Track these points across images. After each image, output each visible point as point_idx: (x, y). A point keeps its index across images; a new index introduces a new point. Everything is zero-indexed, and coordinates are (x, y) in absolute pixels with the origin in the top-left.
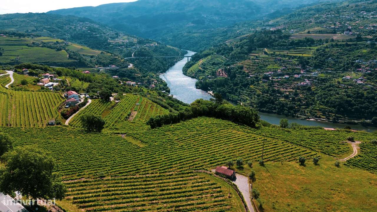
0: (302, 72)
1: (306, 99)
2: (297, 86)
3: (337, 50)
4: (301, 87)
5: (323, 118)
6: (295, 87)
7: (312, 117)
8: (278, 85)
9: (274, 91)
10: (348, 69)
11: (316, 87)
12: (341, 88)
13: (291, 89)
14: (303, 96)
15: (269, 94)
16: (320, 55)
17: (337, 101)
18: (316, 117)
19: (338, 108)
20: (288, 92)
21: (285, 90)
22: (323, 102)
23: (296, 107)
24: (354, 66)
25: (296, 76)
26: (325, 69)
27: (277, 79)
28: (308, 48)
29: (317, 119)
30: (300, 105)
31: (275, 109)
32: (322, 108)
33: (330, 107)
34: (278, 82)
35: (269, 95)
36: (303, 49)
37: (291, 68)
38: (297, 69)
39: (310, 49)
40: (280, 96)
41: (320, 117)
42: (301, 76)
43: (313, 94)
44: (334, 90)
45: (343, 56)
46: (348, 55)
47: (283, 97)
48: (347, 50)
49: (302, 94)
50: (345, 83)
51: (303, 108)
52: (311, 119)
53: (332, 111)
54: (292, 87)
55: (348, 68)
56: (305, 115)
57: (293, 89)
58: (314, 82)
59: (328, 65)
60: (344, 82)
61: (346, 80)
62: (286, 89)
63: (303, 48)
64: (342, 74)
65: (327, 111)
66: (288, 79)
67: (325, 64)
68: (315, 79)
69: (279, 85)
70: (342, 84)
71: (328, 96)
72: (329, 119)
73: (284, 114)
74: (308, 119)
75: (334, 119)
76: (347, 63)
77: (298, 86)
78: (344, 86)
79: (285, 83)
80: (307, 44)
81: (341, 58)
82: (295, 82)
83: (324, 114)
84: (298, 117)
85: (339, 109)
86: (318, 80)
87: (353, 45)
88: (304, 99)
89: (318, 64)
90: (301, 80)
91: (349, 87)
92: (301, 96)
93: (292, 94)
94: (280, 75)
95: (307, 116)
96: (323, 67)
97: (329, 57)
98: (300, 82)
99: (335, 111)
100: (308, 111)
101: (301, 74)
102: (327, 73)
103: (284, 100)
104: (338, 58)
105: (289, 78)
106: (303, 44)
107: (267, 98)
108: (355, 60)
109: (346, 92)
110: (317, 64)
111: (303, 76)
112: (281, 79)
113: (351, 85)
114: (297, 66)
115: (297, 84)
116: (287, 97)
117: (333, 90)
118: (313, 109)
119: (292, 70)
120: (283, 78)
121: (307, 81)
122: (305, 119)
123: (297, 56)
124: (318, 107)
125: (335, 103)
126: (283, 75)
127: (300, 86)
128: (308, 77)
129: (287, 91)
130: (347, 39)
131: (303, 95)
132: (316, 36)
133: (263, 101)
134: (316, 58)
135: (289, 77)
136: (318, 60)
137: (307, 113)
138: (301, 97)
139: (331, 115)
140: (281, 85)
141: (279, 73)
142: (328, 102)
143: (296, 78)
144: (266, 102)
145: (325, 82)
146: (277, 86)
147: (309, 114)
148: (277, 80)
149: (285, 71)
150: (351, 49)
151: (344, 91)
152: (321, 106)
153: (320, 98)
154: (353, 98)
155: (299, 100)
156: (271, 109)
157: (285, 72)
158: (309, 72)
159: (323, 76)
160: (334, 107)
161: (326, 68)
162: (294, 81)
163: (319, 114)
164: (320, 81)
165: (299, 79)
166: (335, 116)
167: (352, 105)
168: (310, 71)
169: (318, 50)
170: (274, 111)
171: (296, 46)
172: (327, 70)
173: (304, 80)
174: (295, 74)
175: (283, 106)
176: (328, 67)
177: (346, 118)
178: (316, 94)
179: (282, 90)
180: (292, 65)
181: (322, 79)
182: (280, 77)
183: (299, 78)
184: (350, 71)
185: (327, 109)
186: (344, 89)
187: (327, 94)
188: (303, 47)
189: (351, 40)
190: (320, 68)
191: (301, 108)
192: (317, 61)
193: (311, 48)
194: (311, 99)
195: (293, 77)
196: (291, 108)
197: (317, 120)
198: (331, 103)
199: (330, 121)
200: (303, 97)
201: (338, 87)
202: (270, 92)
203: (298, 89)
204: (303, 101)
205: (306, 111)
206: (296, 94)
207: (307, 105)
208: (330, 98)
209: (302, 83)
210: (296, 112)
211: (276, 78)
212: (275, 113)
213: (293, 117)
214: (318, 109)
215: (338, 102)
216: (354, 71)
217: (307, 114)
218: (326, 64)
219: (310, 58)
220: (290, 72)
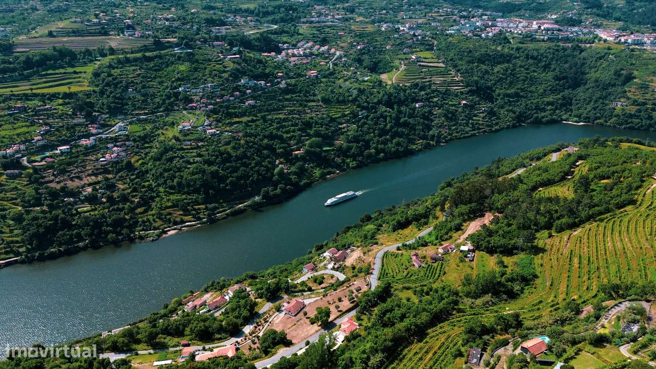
0: (94, 131)
1: (135, 190)
2: (101, 165)
3: (134, 70)
4: (111, 167)
5: (190, 221)
6: (97, 169)
7: (169, 227)
8: (53, 175)
9: (54, 194)
10: (173, 107)
11: (137, 158)
12: (187, 149)
13: (89, 175)
14: (126, 186)
15: (47, 205)
16: (108, 85)
17: (196, 179)
18: (176, 223)
19: (203, 191)
20: (89, 185)
21: (77, 183)
22: (172, 187)
23: (127, 217)
24: (181, 100)
25: (84, 142)
26: (132, 115)
27: (42, 159)
28: (70, 70)
29: (179, 226)
30: (132, 210)
31: (81, 238)
32: (178, 201)
33: (189, 194)
34: (50, 167)
35: (45, 208)
36: (61, 73)
37: (63, 126)
38: (76, 125)
39: (75, 72)
40: (75, 203)
41: (183, 222)
42: (95, 140)
43: (142, 174)
44: (178, 157)
45: (151, 81)
46: (159, 80)
47: (83, 202)
48: (151, 69)
49: (120, 182)
50: (188, 138)
51: (140, 213)
52: (170, 233)
53: (196, 201)
54: (90, 172)
55: (171, 104)
56: (155, 229)
57: (96, 175)
58: (128, 146)
59: (134, 105)
60: (186, 135)
61: (189, 133)
62: (80, 178)
63: (57, 71)
64: (169, 119)
65: (188, 204)
66: (69, 153)
67: (127, 104)
68: (128, 140)
69: (58, 174)
70: (184, 141)
71: (175, 172)
72: (199, 219)
73: (107, 243)
74: (164, 236)
75: (209, 215)
76: (166, 95)
77: (104, 165)
78: (191, 145)
79: (69, 164)
80: (62, 61)
81: (149, 87)
82: (90, 157)
83: (186, 212)
84: (141, 238)
85: (206, 193)
86: (135, 141)
87: (156, 57)
88: (132, 192)
89: (115, 106)
90: (101, 148)
91: (200, 144)
92: (122, 187)
93: (101, 188)
94: (44, 148)
95: (158, 228)
96: (126, 109)
97: (127, 87)
98: (102, 154)
99: (201, 198)
100: (153, 215)
101: (93, 135)
102: (140, 121)
103: (89, 208)
104: (144, 87)
105: (71, 151)
106: (55, 63)
107: (46, 218)
108: (176, 88)
109: (199, 155)
110: (113, 105)
111: (100, 139)
112: (51, 157)
113: (202, 140)
114: (73, 119)
115: (97, 160)
116: (92, 200)
117: (175, 157)
118: (160, 208)
119: (68, 129)
120: (57, 156)
121: (115, 149)
122: (159, 236)
123: (59, 94)
124: (168, 200)
125: (195, 183)
126: (54, 147)
127: (107, 165)
128: (111, 138)
129: (86, 184)
130: (140, 45)
131: (125, 183)
132: (72, 42)
133: (41, 230)
134: (102, 93)
135: (71, 148)
136: (108, 97)
137: (154, 221)
138: (123, 190)
139: (199, 209)
140: (63, 172)
141: (41, 143)
142: (179, 184)
143: (86, 148)
144: (51, 230)
145: (148, 143)
146: (52, 178)
147: (159, 223)
148: (43, 163)
149: (51, 135)
150: (156, 66)
151: (195, 154)
152: (172, 197)
153: (161, 181)
154: (217, 164)
155: (124, 199)
156: (70, 241)
157: (53, 138)
158: (105, 126)
159: (136, 129)
160: (197, 191)
161: (133, 111)
162: (86, 155)
163: (177, 214)
164: (139, 141)
165: (93, 149)
166: (206, 208)
167: (222, 179)
168: (108, 126)
169: (96, 75)
170: (81, 244)
171: (40, 69)
172: (137, 114)
173: (108, 148)
174: (80, 138)
175: (97, 224)
176: (135, 109)
177: (225, 205)
178: (147, 172)
179: (70, 184)
180: (60, 117)
181: (139, 137)
182: (48, 154)
183: (93, 147)
184: (178, 110)
185: (186, 199)
186: (195, 151)
187: (171, 170)
188: (58, 68)
189: (146, 49)
190: (122, 113)
191: (137, 214)
192: (111, 99)
193: (78, 69)
194: (144, 187)
195: (79, 146)
196: (119, 223)
197: (180, 230)
198: (189, 185)
199: (204, 223)
200: (127, 189)
201: (182, 149)
202: (46, 199)
203: (106, 171)
204: (133, 196)
205: (151, 218)
206: (111, 187)
207: (146, 203)
208: (182, 177)
209: (107, 156)
210: (132, 227)
211: (38, 158)
212: (85, 248)
213: (132, 241)
214: (170, 204)
215: (199, 179)
216: (185, 109)
217: (156, 225)
218: (130, 103)
219: (91, 95)
220: (65, 135)
